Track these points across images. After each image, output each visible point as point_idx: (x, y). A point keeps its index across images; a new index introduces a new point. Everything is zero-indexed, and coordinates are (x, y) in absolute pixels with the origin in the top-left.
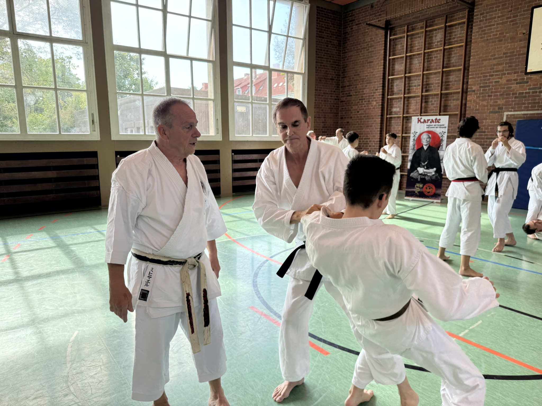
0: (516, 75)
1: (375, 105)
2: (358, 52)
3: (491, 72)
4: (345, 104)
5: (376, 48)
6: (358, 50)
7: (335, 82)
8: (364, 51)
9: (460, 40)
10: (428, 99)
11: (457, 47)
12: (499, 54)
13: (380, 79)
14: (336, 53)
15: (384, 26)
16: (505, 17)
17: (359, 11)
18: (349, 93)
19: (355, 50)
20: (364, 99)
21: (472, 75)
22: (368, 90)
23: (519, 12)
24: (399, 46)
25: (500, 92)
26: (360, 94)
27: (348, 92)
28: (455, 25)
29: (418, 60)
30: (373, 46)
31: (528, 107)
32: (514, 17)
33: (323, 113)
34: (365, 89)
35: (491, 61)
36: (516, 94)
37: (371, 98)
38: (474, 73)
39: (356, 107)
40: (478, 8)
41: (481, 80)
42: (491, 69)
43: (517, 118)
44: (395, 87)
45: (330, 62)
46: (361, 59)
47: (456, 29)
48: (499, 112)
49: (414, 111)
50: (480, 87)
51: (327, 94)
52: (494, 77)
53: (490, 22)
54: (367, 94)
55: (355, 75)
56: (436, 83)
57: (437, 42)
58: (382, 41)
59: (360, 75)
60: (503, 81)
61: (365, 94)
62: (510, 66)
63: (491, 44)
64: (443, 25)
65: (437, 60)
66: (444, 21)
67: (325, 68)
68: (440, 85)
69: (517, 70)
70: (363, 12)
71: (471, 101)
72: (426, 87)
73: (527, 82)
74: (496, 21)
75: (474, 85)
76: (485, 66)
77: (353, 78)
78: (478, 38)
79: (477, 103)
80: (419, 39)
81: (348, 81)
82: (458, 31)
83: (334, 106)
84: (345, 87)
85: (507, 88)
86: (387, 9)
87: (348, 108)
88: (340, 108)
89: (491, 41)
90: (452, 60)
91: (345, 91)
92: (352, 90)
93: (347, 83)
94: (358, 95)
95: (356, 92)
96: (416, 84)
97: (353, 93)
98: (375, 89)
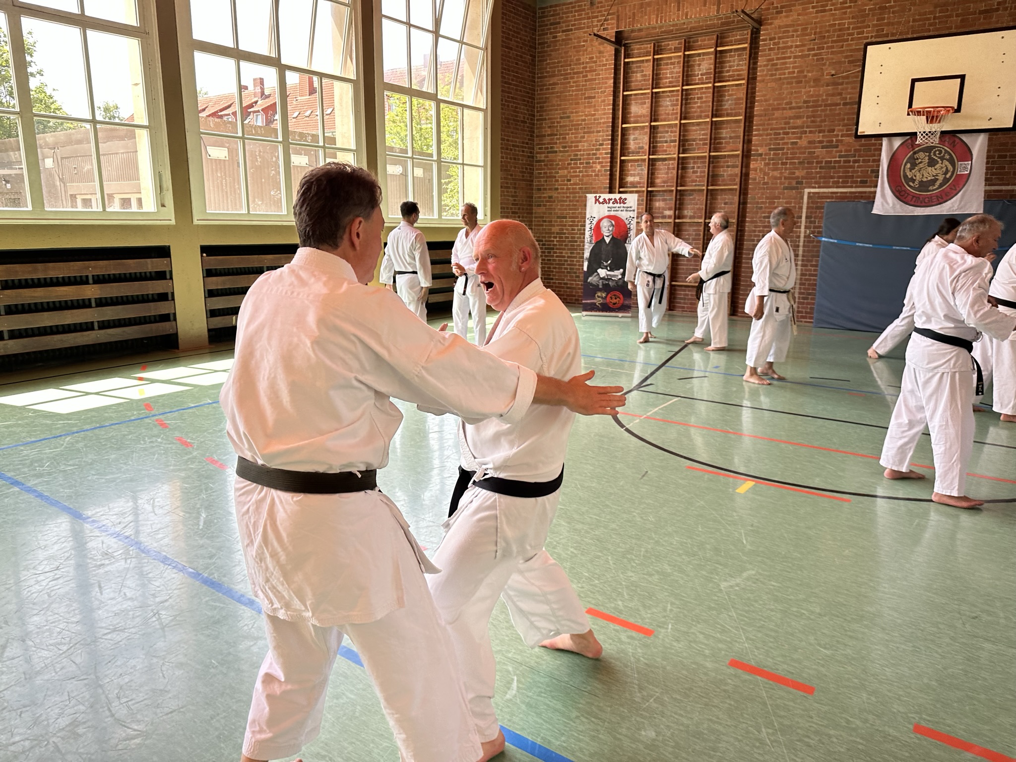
0: (821, 134)
1: (599, 171)
2: (567, 79)
3: (785, 128)
4: (545, 165)
5: (599, 75)
6: (567, 74)
7: (528, 127)
8: (577, 77)
9: (738, 75)
10: (687, 163)
11: (733, 85)
12: (796, 103)
13: (608, 127)
14: (529, 76)
15: (613, 40)
16: (806, 48)
17: (568, 8)
18: (552, 148)
19: (562, 75)
20: (580, 159)
21: (758, 130)
22: (585, 144)
23: (825, 43)
24: (639, 75)
25: (798, 158)
26: (572, 151)
27: (549, 146)
28: (730, 51)
29: (671, 101)
30: (595, 70)
31: (838, 182)
32: (819, 49)
33: (513, 179)
34: (580, 142)
35: (785, 111)
36: (822, 162)
37: (592, 159)
38: (761, 128)
39: (566, 171)
40: (767, 30)
41: (771, 139)
42: (786, 123)
43: (822, 198)
44: (632, 142)
45: (521, 91)
46: (573, 91)
47: (731, 56)
48: (797, 188)
49: (664, 182)
50: (770, 149)
51: (518, 146)
52: (790, 135)
53: (783, 53)
54: (584, 150)
55: (561, 118)
56: (700, 140)
57: (701, 75)
58: (610, 64)
59: (571, 119)
60: (803, 142)
61: (580, 150)
62: (813, 122)
63: (785, 86)
64: (713, 50)
65: (701, 103)
66: (714, 42)
67: (514, 103)
68: (708, 142)
69: (823, 128)
70: (576, 11)
71: (756, 170)
72: (683, 144)
73: (837, 147)
74: (791, 52)
75: (762, 146)
76: (776, 119)
77: (558, 122)
78: (766, 75)
79: (765, 174)
80: (672, 66)
81: (550, 127)
82: (734, 62)
83: (526, 169)
84: (544, 136)
85: (810, 153)
86: (618, 11)
87: (550, 173)
88: (536, 172)
89: (785, 81)
90: (725, 105)
91: (544, 144)
92: (556, 143)
93: (547, 129)
94: (567, 151)
95: (565, 147)
96: (669, 139)
97: (558, 148)
98: (598, 143)
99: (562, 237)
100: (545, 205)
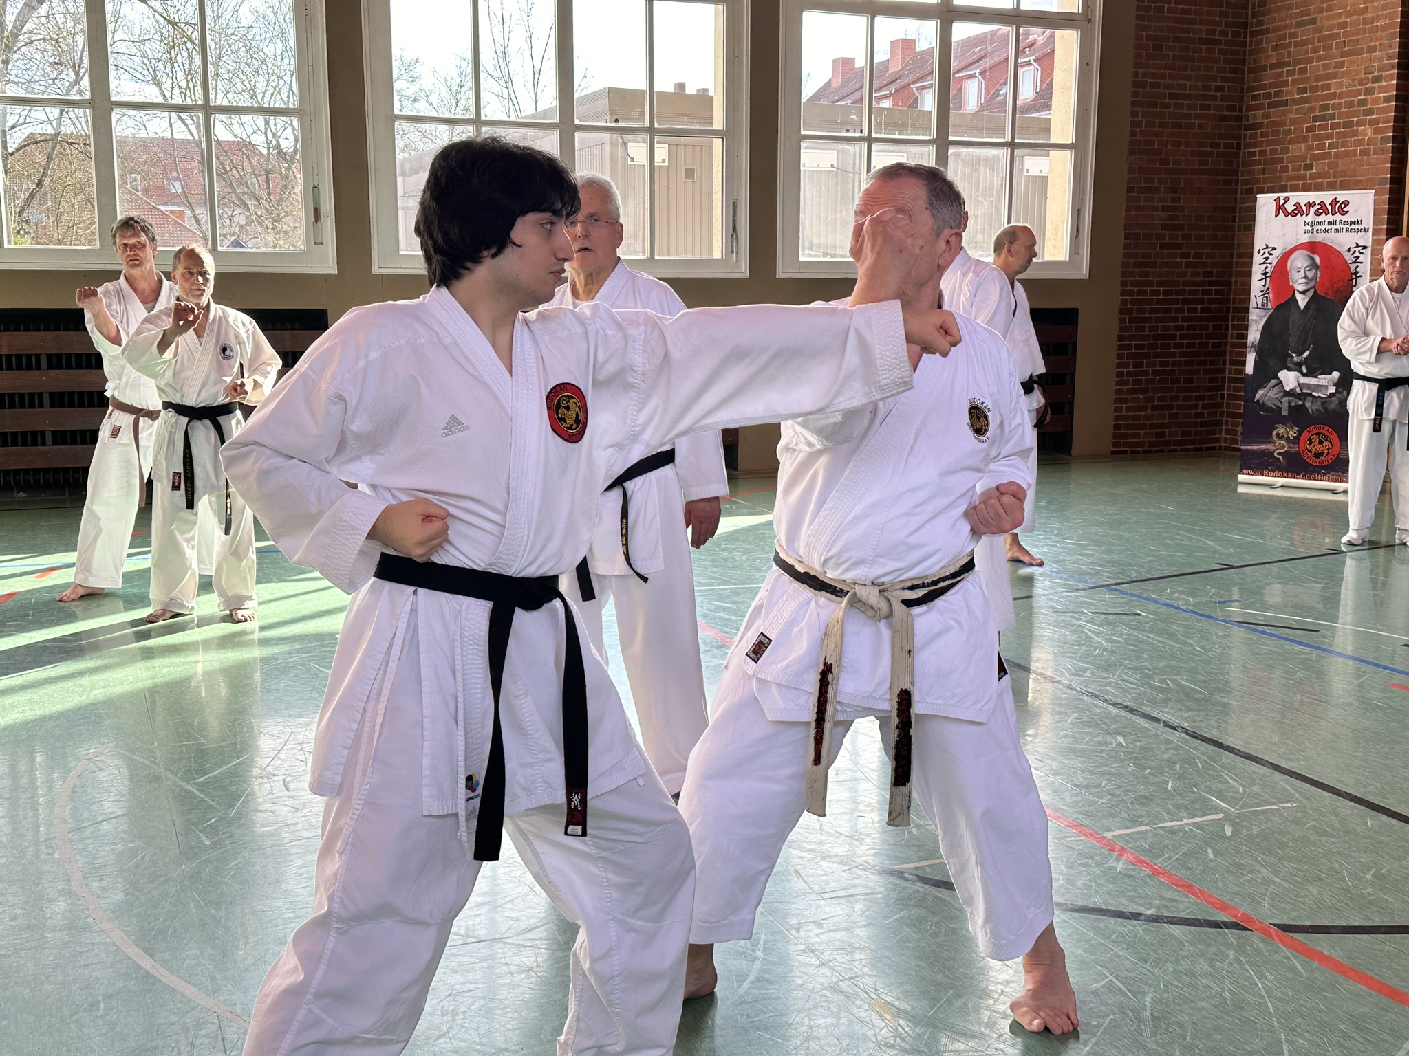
1: (1370, 142)
4: (1262, 135)
7: (1224, 52)
13: (1392, 35)
18: (1277, 94)
20: (1333, 117)
22: (1345, 80)
26: (1317, 99)
27: (1272, 91)
33: (1169, 171)
34: (1335, 76)
37: (1356, 114)
39: (1303, 146)
51: (1189, 97)
54: (1342, 95)
55: (1299, 25)
59: (1319, 24)
61: (1333, 97)
77: (1292, 36)
81: (1276, 48)
83: (1214, 145)
87: (1274, 152)
88: (1244, 151)
91: (1264, 87)
92: (1286, 83)
93: (1270, 53)
94: (1307, 100)
95: (1303, 91)
97: (1290, 93)
98: (1370, 76)
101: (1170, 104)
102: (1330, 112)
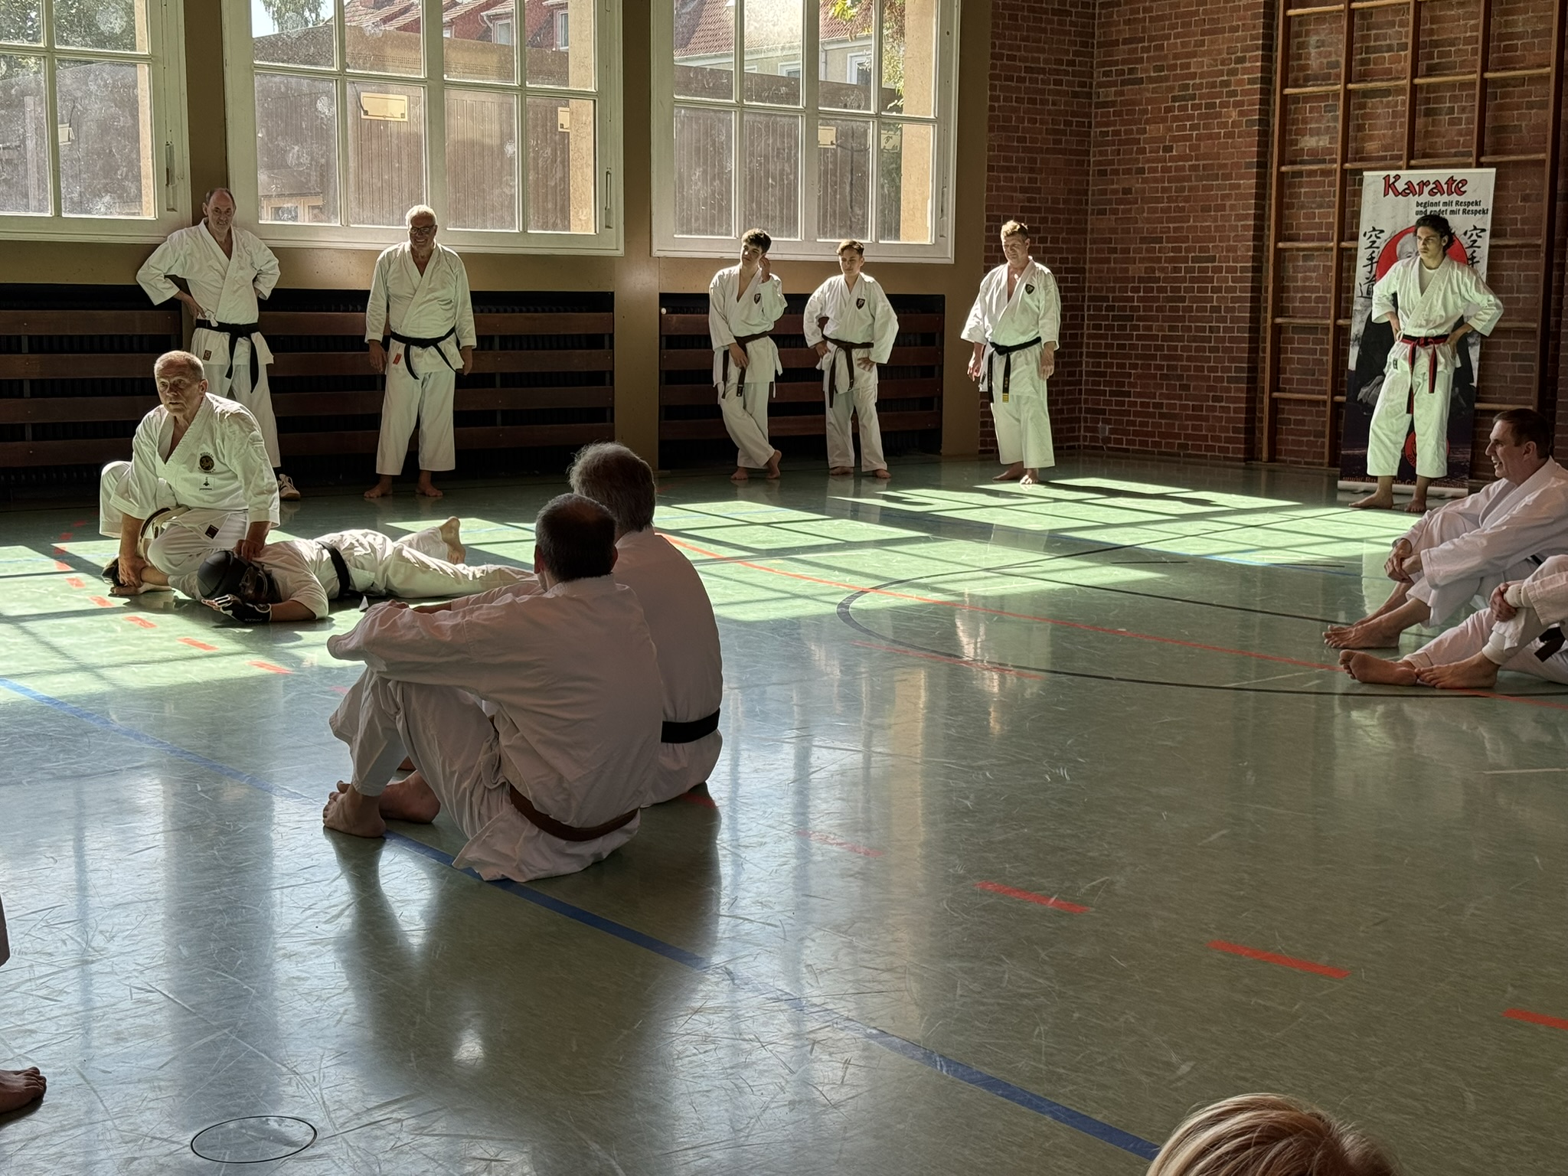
1: (1236, 124)
4: (1115, 114)
7: (1074, 24)
10: (1438, 100)
13: (1255, 16)
18: (1131, 71)
20: (1193, 97)
22: (1205, 60)
26: (1176, 78)
27: (1126, 68)
33: (1025, 150)
34: (1194, 55)
37: (1219, 95)
39: (1161, 126)
44: (1313, 51)
49: (1385, 148)
51: (1043, 71)
54: (1202, 76)
56: (1465, 41)
61: (1193, 76)
68: (1480, 46)
72: (1427, 53)
77: (1145, 10)
81: (1128, 22)
83: (1068, 123)
84: (1116, 43)
87: (1129, 132)
88: (1095, 131)
91: (1116, 63)
92: (1141, 60)
93: (1122, 27)
94: (1166, 79)
95: (1160, 69)
96: (1395, 42)
97: (1146, 71)
98: (1233, 57)
99: (1152, 289)
100: (1114, 212)
101: (1025, 78)
102: (1191, 92)
